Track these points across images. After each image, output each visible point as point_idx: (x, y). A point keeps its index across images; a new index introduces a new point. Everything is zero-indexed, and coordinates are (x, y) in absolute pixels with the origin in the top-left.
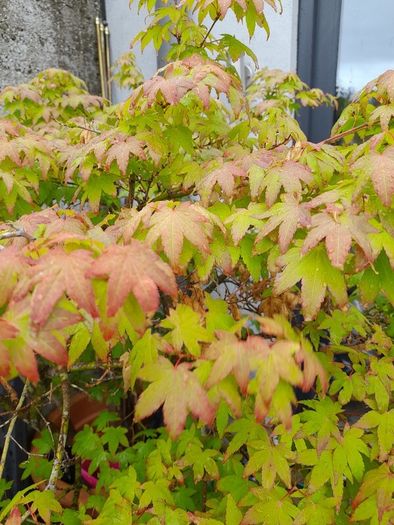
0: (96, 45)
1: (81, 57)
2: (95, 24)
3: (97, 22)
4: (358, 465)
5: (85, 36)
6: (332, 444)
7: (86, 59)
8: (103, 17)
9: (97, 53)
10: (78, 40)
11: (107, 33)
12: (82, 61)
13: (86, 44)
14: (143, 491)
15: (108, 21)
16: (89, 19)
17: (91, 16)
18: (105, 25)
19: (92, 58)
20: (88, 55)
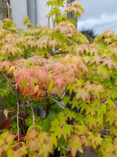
0: (7, 11)
1: (3, 14)
2: (7, 5)
3: (7, 4)
4: (105, 111)
5: (4, 8)
6: (100, 107)
7: (4, 15)
8: (9, 3)
9: (7, 14)
10: (2, 9)
11: (10, 8)
12: (3, 16)
13: (4, 11)
14: (60, 123)
15: (11, 4)
16: (5, 3)
17: (5, 2)
18: (10, 5)
19: (6, 15)
20: (5, 14)
